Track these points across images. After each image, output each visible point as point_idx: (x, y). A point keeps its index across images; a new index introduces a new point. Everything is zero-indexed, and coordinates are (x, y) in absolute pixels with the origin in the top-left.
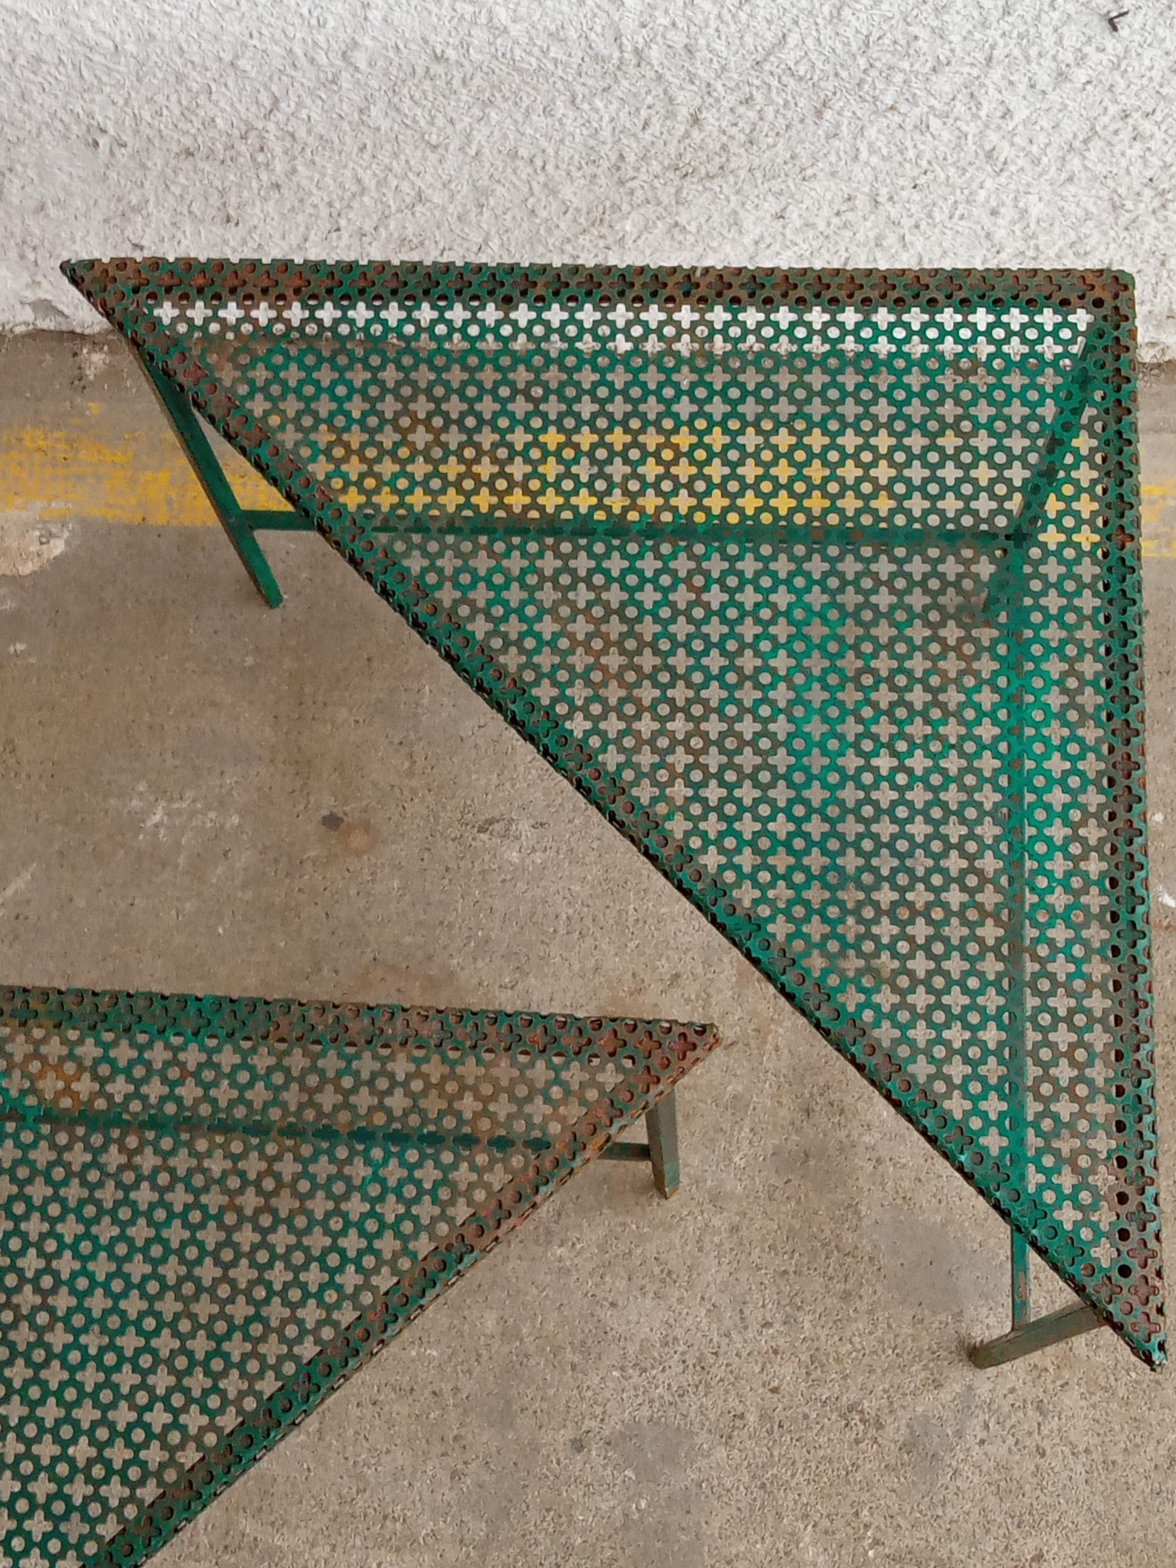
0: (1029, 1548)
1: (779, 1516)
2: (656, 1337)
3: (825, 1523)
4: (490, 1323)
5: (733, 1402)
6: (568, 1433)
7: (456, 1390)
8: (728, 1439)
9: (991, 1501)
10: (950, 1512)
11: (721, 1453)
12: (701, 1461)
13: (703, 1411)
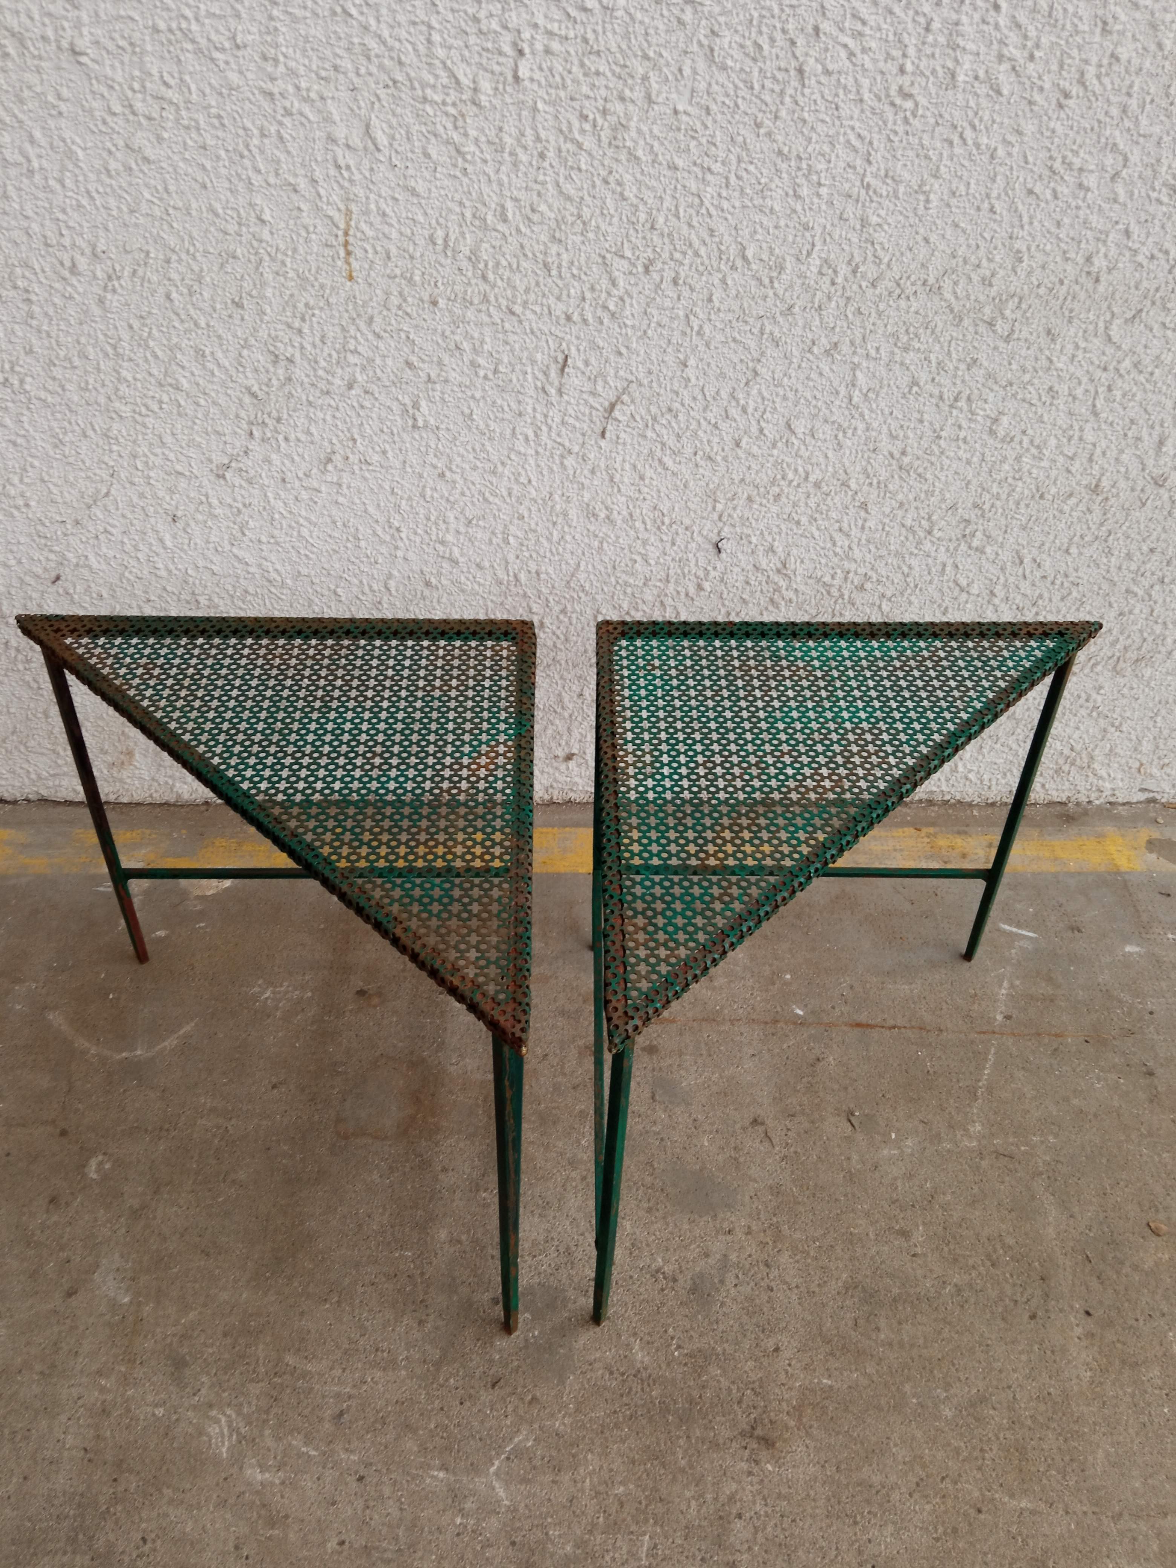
0: (770, 1344)
1: (619, 1335)
3: (647, 1338)
4: (443, 1235)
6: (489, 1295)
7: (422, 1274)
9: (745, 1319)
10: (722, 1327)
11: (581, 1299)
12: (570, 1306)
13: (570, 1277)
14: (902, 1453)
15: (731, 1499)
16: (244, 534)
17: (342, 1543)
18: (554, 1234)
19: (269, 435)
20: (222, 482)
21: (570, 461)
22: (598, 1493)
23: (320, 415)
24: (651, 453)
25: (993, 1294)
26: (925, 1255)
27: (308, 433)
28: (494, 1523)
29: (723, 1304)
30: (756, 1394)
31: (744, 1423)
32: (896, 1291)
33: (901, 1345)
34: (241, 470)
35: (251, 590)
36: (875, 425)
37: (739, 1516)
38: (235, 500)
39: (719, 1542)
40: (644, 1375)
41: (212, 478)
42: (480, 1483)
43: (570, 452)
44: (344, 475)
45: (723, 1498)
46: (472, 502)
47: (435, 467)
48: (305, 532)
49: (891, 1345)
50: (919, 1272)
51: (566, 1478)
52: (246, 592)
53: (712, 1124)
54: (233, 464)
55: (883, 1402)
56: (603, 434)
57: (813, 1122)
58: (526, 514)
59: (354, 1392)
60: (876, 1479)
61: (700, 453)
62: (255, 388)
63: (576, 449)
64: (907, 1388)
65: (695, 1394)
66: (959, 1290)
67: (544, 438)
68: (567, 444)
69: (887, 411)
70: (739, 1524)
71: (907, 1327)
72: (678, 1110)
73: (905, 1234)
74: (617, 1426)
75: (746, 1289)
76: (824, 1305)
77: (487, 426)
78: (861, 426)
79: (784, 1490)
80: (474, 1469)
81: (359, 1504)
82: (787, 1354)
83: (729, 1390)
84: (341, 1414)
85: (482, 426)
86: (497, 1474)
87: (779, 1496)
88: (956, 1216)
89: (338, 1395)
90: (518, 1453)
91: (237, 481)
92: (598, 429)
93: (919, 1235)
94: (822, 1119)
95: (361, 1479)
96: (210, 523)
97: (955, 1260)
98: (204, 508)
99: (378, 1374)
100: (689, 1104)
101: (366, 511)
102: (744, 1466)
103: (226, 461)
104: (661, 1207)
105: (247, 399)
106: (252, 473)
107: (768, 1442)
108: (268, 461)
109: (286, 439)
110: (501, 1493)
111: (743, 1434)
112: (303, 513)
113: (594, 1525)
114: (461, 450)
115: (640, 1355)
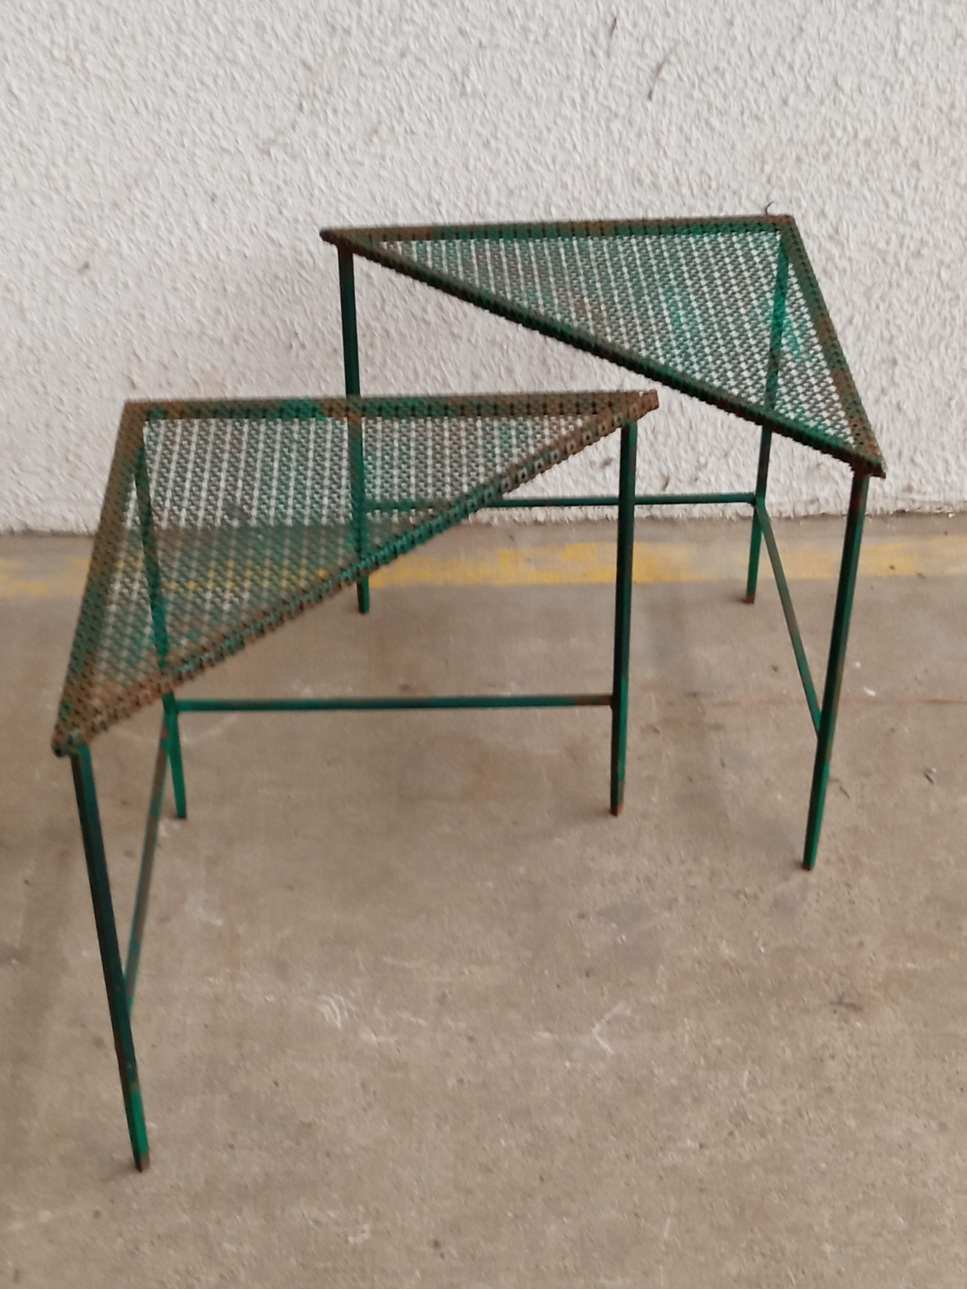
15: (824, 1046)
16: (280, 212)
19: (318, 108)
20: (266, 157)
21: (616, 126)
23: (370, 84)
24: (698, 113)
27: (357, 104)
29: (805, 914)
34: (286, 144)
35: (281, 275)
36: (922, 79)
38: (276, 177)
39: (815, 1075)
40: (732, 965)
41: (256, 153)
43: (616, 115)
44: (389, 147)
46: (516, 172)
47: (480, 135)
51: (665, 1035)
52: (276, 277)
54: (280, 139)
56: (650, 97)
61: (747, 113)
62: (310, 61)
63: (622, 111)
67: (591, 101)
68: (613, 106)
69: (933, 65)
70: (832, 1063)
77: (535, 90)
78: (908, 82)
80: (578, 1031)
85: (529, 91)
86: (599, 1033)
91: (281, 157)
92: (645, 90)
96: (248, 202)
101: (407, 185)
102: (835, 1024)
103: (272, 135)
105: (300, 71)
106: (296, 147)
108: (314, 134)
109: (335, 111)
112: (344, 189)
114: (508, 117)
115: (727, 951)
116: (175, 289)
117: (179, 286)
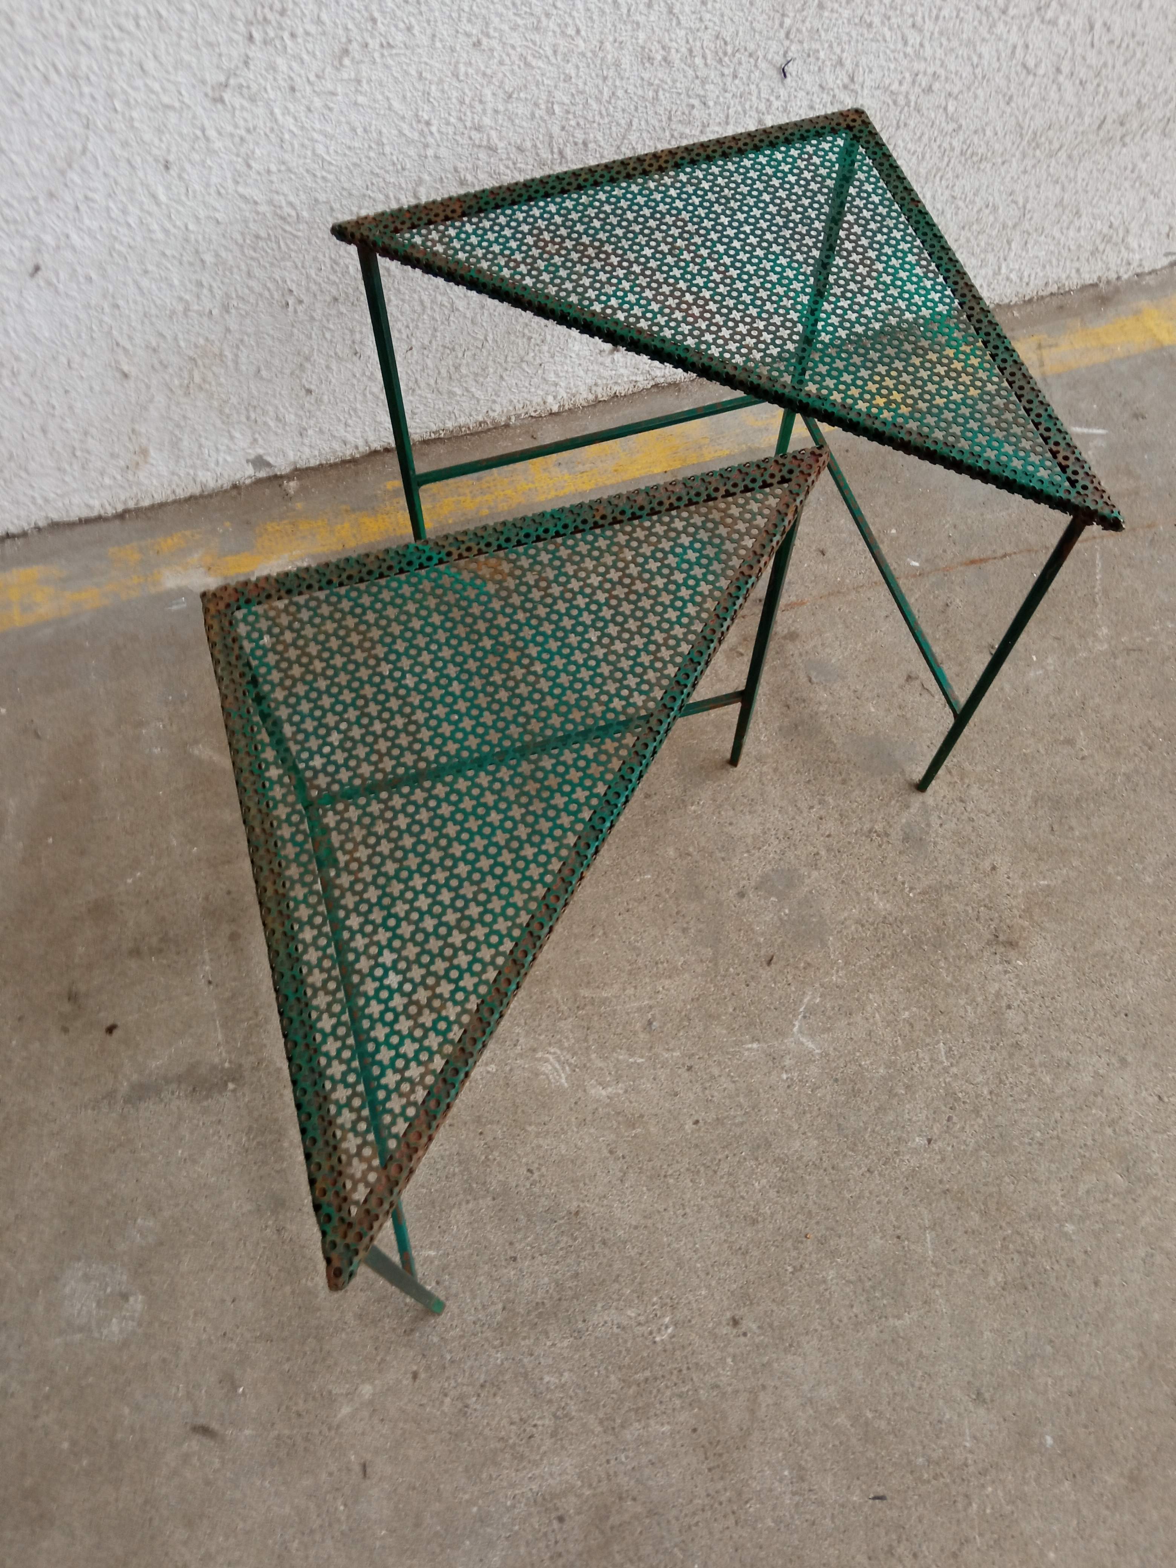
0: (987, 865)
2: (759, 831)
3: (882, 889)
4: (671, 852)
5: (810, 848)
6: (732, 892)
7: (668, 890)
8: (816, 867)
9: (959, 851)
10: (941, 863)
11: (815, 874)
12: (807, 881)
13: (797, 857)
14: (1122, 922)
15: (998, 995)
16: (249, 166)
17: (696, 1122)
18: (768, 825)
19: (272, 34)
20: (220, 106)
22: (889, 1024)
25: (1158, 773)
26: (1092, 756)
27: (319, 21)
28: (813, 1070)
29: (935, 844)
30: (990, 909)
31: (988, 936)
32: (1077, 793)
33: (1095, 837)
34: (241, 86)
35: (263, 234)
37: (1009, 1007)
38: (236, 126)
39: (1000, 1031)
40: (891, 919)
41: (207, 104)
42: (789, 1042)
44: (363, 67)
45: (991, 998)
46: (512, 72)
47: (468, 35)
48: (320, 150)
49: (1086, 839)
50: (1092, 771)
51: (858, 1018)
52: (257, 237)
53: (871, 691)
54: (232, 81)
55: (1094, 885)
57: (960, 665)
58: (573, 75)
59: (652, 1002)
60: (1108, 947)
64: (1110, 869)
65: (939, 922)
66: (1128, 777)
70: (1010, 1014)
71: (1094, 820)
72: (836, 686)
73: (1070, 742)
74: (883, 966)
75: (951, 825)
76: (1021, 821)
79: (1038, 977)
80: (781, 1033)
81: (697, 1088)
82: (1003, 869)
83: (966, 911)
84: (650, 1023)
86: (800, 1031)
87: (1035, 982)
88: (1108, 714)
89: (639, 1009)
90: (811, 1011)
91: (238, 101)
93: (1082, 741)
94: (969, 660)
95: (690, 1069)
96: (209, 162)
97: (1118, 753)
98: (202, 143)
99: (667, 982)
100: (844, 678)
101: (390, 108)
102: (999, 967)
103: (222, 79)
104: (853, 776)
106: (254, 87)
107: (1011, 944)
108: (272, 68)
109: (293, 35)
110: (811, 1045)
111: (989, 943)
112: (318, 126)
113: (896, 1047)
115: (882, 905)
116: (146, 272)
117: (150, 268)
